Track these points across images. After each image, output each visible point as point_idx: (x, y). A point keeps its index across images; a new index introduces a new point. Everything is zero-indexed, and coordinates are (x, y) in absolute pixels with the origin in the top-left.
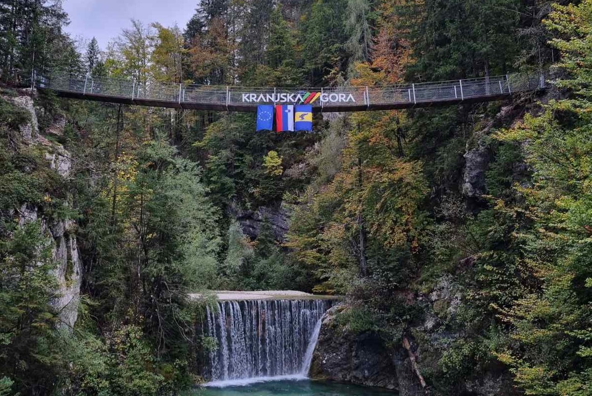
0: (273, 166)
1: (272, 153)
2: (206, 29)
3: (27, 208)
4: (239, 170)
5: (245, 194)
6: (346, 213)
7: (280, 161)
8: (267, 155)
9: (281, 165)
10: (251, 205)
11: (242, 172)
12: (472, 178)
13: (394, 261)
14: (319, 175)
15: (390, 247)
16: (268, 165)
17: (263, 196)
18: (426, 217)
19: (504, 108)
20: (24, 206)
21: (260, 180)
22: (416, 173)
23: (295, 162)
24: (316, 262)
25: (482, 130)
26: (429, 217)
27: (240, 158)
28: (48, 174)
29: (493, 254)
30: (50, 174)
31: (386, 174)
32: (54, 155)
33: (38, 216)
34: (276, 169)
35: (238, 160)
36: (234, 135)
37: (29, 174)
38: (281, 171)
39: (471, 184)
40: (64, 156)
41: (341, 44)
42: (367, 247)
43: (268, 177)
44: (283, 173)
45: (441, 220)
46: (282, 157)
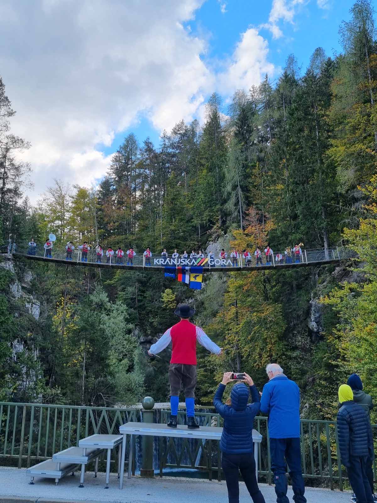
0: (169, 301)
1: (168, 291)
2: (115, 187)
3: (18, 342)
4: (142, 303)
5: (146, 323)
6: (226, 342)
7: (174, 297)
8: (164, 292)
9: (175, 300)
10: (151, 332)
11: (144, 304)
12: (316, 318)
13: (261, 378)
14: (205, 309)
15: (259, 367)
16: (165, 299)
17: (161, 324)
18: (284, 345)
19: (337, 268)
20: (16, 341)
21: (159, 311)
22: (277, 313)
23: (186, 298)
24: (203, 379)
25: (322, 284)
26: (286, 345)
27: (142, 294)
28: (29, 318)
29: (327, 373)
30: (30, 318)
31: (255, 314)
32: (30, 304)
33: (24, 347)
34: (171, 303)
35: (141, 295)
36: (138, 275)
37: (17, 318)
38: (175, 305)
39: (316, 322)
40: (36, 305)
41: (221, 205)
42: (243, 368)
43: (165, 309)
44: (176, 306)
45: (295, 348)
46: (175, 293)
